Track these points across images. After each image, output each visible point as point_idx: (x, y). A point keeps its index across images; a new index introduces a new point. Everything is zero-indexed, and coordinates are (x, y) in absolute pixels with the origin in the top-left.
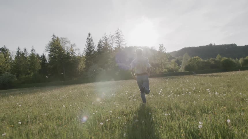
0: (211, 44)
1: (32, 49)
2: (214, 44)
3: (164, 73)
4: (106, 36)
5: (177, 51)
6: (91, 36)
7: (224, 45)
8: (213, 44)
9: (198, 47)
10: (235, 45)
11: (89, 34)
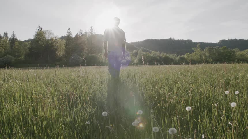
0: (171, 38)
1: (13, 34)
2: (174, 38)
3: (124, 63)
4: (82, 31)
5: (140, 41)
6: (70, 31)
7: (182, 40)
8: (172, 38)
9: (159, 40)
10: (191, 41)
11: (69, 29)
